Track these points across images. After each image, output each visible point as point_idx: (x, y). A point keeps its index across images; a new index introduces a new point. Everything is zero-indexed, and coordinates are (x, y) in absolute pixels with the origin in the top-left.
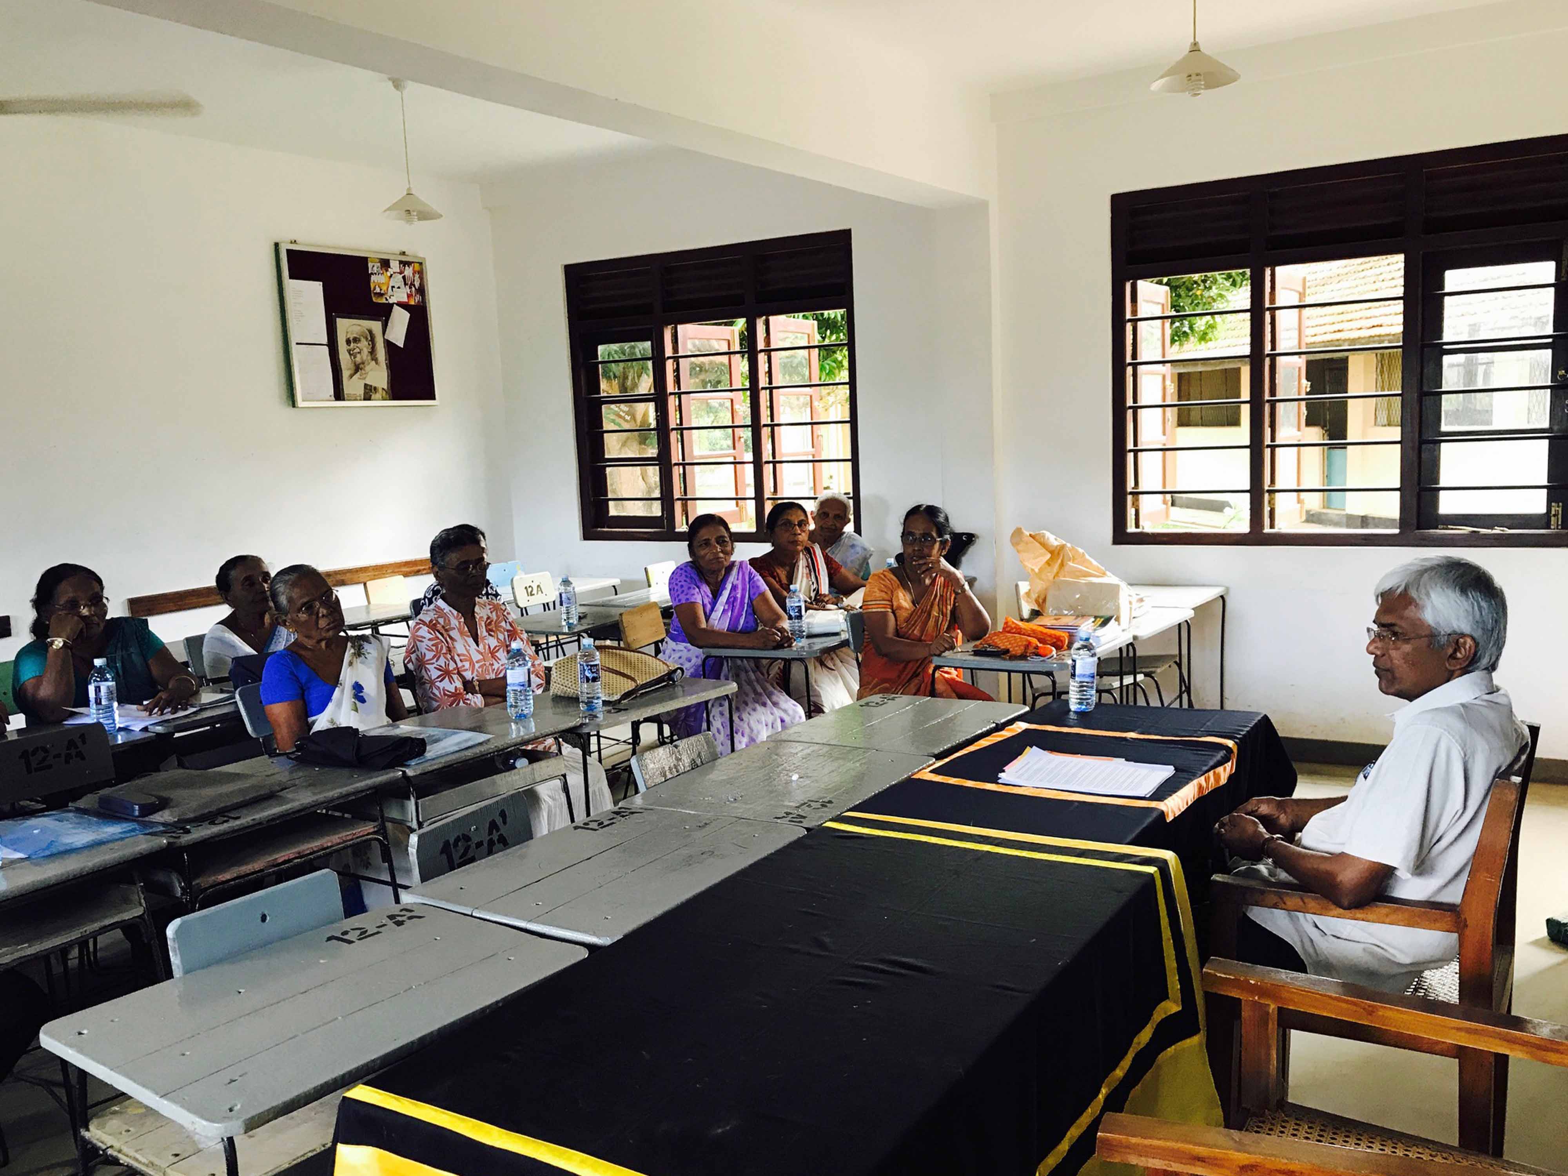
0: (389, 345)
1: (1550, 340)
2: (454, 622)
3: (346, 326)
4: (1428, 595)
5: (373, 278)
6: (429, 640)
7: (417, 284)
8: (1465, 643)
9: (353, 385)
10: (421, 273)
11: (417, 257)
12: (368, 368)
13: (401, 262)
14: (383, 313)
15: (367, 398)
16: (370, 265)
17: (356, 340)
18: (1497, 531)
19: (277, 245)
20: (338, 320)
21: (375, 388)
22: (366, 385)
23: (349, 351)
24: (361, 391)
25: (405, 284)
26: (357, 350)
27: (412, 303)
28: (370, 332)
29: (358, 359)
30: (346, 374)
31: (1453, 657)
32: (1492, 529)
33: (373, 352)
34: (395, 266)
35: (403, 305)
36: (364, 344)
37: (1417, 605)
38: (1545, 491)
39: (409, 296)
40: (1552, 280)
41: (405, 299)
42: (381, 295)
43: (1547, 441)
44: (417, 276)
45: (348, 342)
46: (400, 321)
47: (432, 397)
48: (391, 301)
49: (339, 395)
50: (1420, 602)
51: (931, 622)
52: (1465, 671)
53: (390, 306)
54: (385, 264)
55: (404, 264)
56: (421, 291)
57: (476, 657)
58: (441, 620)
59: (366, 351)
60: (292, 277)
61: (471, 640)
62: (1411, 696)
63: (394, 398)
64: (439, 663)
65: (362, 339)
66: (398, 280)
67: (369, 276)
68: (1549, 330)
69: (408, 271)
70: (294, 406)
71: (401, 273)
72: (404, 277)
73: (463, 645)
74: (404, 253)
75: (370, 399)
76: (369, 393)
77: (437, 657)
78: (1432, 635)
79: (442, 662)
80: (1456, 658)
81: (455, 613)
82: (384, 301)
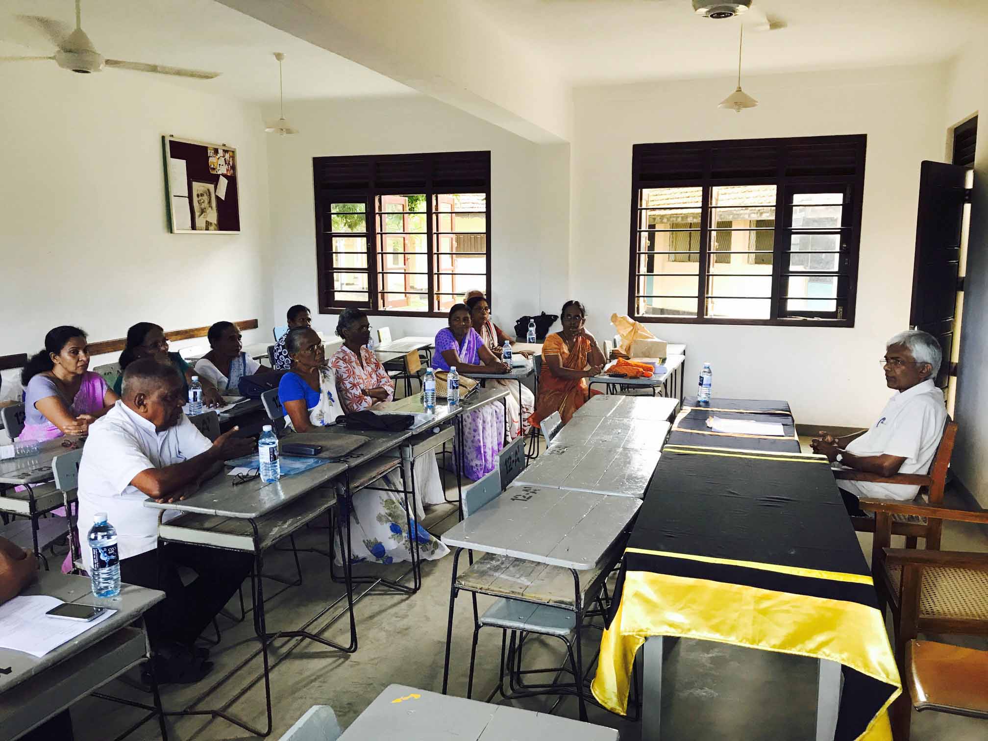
0: (217, 198)
1: (839, 230)
2: (353, 359)
3: (198, 187)
4: (914, 345)
5: (210, 159)
6: (345, 368)
7: (231, 163)
8: (927, 366)
9: (200, 222)
10: (233, 157)
11: (231, 148)
12: (208, 211)
13: (224, 150)
14: (214, 179)
15: (207, 229)
16: (209, 151)
17: (202, 195)
18: (816, 319)
19: (163, 138)
20: (193, 183)
21: (211, 223)
22: (207, 221)
23: (198, 201)
24: (204, 225)
25: (226, 164)
26: (202, 201)
27: (229, 174)
28: (209, 190)
29: (203, 206)
30: (197, 214)
31: (921, 372)
32: (813, 318)
33: (210, 202)
34: (221, 152)
35: (225, 176)
36: (205, 198)
37: (910, 350)
38: (835, 301)
39: (227, 170)
40: (841, 203)
41: (225, 172)
42: (214, 169)
43: (837, 277)
44: (231, 159)
45: (198, 196)
46: (223, 183)
47: (238, 229)
48: (219, 173)
49: (194, 227)
50: (911, 349)
51: (580, 361)
52: (926, 379)
53: (218, 176)
54: (216, 151)
55: (225, 151)
56: (234, 168)
57: (364, 377)
58: (347, 357)
59: (206, 202)
60: (172, 157)
61: (361, 368)
62: (902, 389)
63: (220, 230)
64: (350, 380)
65: (205, 195)
66: (222, 161)
67: (208, 158)
68: (839, 226)
69: (227, 156)
70: (171, 232)
71: (223, 157)
72: (225, 159)
73: (358, 370)
74: (224, 145)
75: (208, 230)
76: (208, 226)
77: (349, 377)
78: (914, 362)
79: (351, 379)
80: (922, 373)
81: (353, 353)
82: (215, 173)
